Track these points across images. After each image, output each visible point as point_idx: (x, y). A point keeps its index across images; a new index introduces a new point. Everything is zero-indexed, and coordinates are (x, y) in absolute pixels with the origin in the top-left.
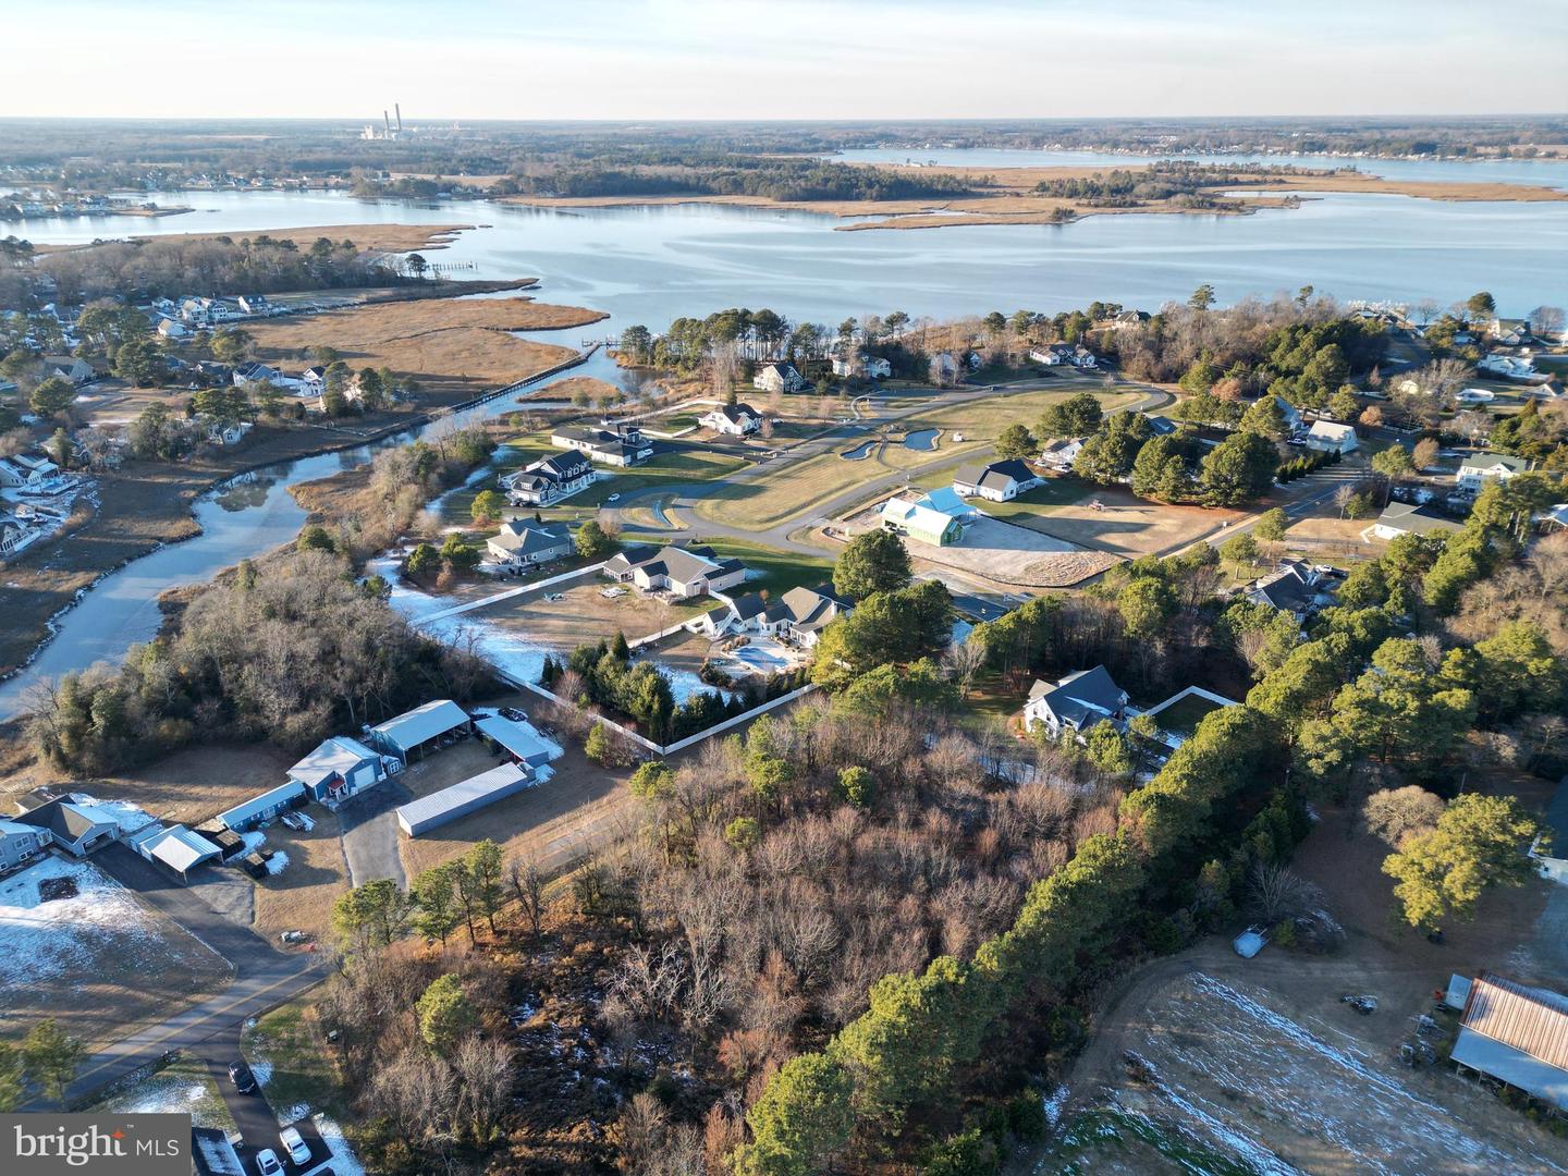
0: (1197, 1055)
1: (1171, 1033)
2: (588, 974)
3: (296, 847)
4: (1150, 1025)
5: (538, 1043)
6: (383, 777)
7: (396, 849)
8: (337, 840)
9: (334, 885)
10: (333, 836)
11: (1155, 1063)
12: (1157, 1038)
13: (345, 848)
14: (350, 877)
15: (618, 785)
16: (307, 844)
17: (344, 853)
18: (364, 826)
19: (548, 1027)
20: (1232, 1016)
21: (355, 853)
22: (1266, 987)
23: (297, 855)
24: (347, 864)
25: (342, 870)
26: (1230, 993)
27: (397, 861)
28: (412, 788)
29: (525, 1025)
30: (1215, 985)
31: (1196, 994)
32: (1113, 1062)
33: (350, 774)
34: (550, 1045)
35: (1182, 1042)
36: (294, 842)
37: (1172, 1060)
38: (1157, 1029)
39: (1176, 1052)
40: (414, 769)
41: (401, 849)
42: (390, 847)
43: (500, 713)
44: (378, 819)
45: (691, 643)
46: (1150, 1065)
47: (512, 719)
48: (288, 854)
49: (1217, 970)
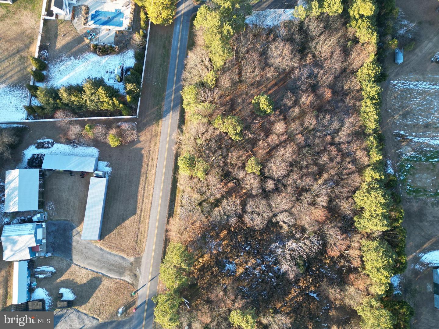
0: (411, 118)
1: (400, 115)
2: (236, 241)
3: (62, 282)
4: (393, 116)
5: (249, 276)
6: (44, 224)
7: (101, 249)
8: (73, 266)
9: (103, 283)
10: (69, 266)
11: (403, 130)
12: (398, 120)
13: (82, 265)
14: (103, 275)
15: (141, 149)
16: (64, 277)
17: (85, 268)
18: (74, 252)
19: (246, 269)
20: (410, 94)
21: (89, 264)
22: (411, 72)
23: (68, 284)
24: (94, 271)
25: (96, 275)
26: (403, 83)
27: (110, 254)
28: (63, 218)
29: (238, 274)
30: (398, 83)
31: (396, 92)
32: (393, 140)
33: (37, 241)
34: (253, 274)
35: (405, 116)
36: (58, 281)
37: (406, 125)
38: (396, 116)
39: (405, 122)
40: (49, 208)
41: (103, 247)
42: (98, 251)
43: (38, 147)
44: (74, 244)
45: (62, 29)
46: (402, 133)
47: (48, 147)
48: (66, 287)
49: (395, 76)
